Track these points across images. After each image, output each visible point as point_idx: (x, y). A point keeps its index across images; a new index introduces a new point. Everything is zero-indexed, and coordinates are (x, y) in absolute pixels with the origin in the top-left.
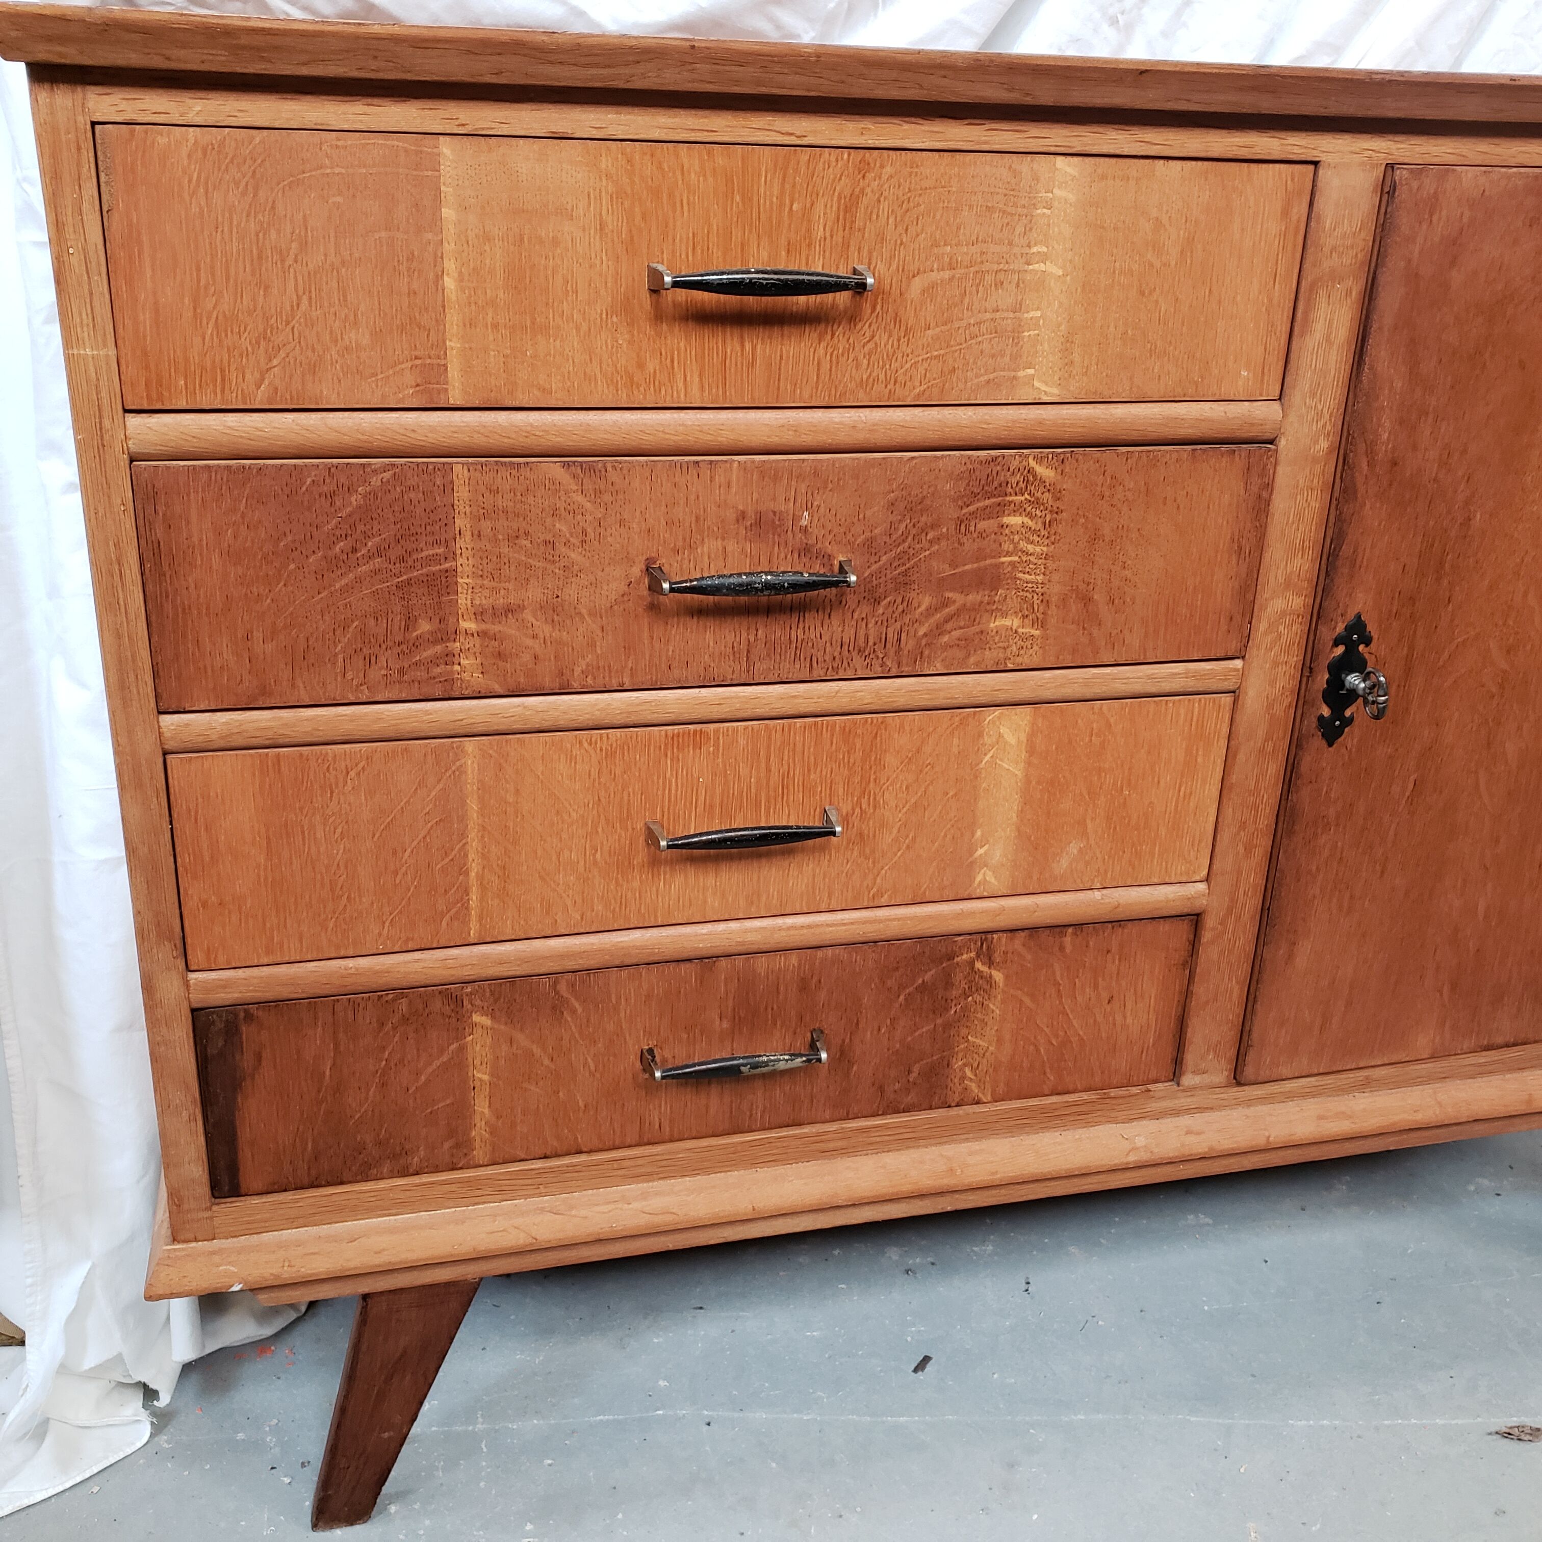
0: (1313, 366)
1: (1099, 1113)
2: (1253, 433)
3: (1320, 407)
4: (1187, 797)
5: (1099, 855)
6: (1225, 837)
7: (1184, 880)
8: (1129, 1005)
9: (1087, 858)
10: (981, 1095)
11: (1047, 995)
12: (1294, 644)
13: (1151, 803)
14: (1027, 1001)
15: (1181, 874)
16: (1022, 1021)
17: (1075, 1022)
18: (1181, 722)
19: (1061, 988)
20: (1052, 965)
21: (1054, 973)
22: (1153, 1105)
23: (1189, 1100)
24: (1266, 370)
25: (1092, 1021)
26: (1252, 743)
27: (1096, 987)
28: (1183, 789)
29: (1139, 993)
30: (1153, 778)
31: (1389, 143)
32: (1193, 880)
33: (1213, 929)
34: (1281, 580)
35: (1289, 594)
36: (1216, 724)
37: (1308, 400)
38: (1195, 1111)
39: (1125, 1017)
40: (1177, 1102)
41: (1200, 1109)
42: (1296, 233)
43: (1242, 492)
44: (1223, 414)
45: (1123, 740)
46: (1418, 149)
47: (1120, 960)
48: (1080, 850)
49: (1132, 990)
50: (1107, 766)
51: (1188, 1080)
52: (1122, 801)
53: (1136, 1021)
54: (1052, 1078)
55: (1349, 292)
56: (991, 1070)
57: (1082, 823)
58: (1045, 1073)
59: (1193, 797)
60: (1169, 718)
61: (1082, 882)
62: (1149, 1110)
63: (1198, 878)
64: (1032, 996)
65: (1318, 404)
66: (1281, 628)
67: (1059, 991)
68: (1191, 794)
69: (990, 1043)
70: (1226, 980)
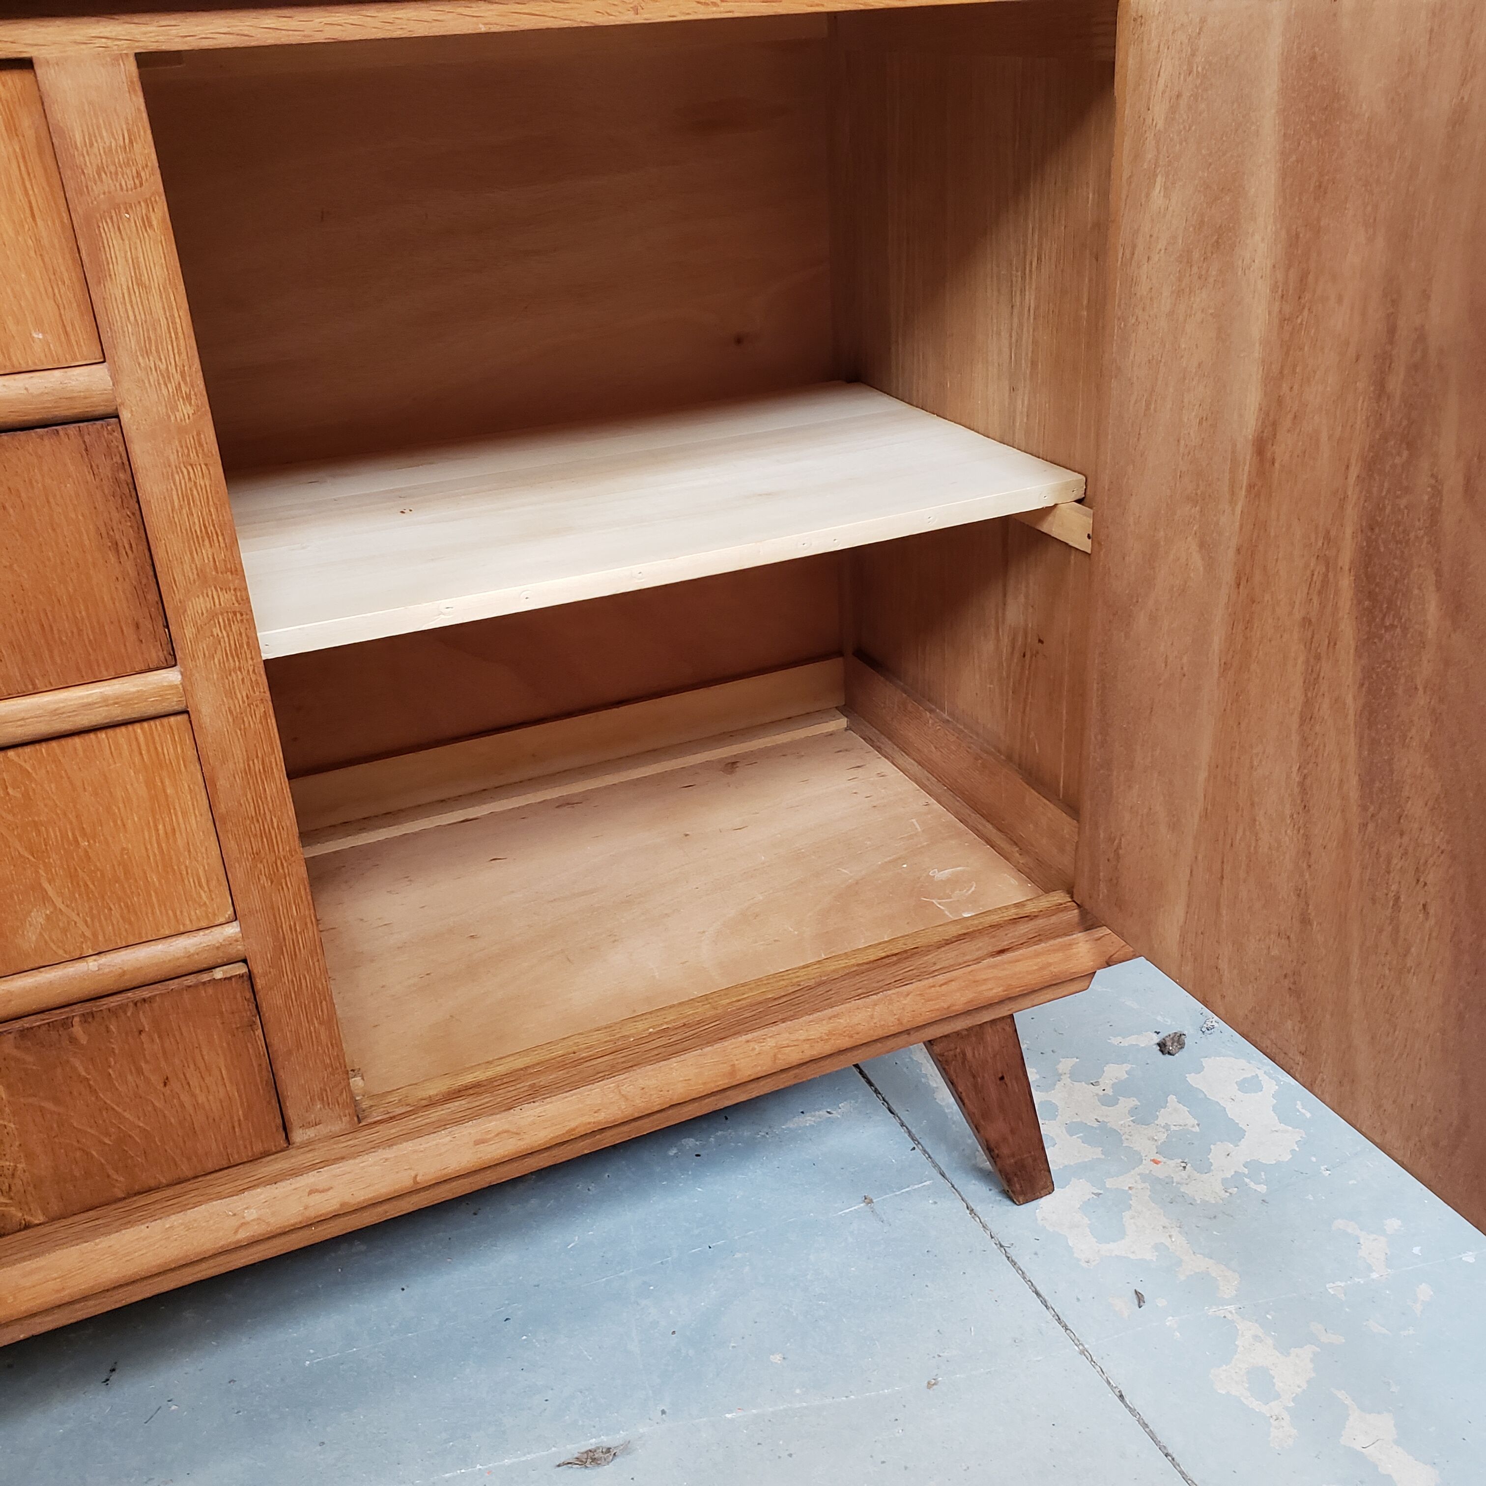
0: (132, 318)
1: (196, 1192)
2: (78, 409)
3: (163, 367)
4: (170, 835)
5: (76, 918)
6: (239, 873)
7: (204, 925)
8: (194, 1082)
9: (61, 924)
10: (28, 1218)
11: (75, 1093)
12: (241, 646)
13: (123, 849)
14: (49, 1105)
15: (198, 919)
16: (52, 1128)
17: (127, 1115)
18: (126, 753)
19: (91, 1082)
20: (68, 1061)
21: (74, 1068)
22: (263, 1170)
23: (310, 1155)
24: (69, 329)
25: (150, 1108)
26: (231, 765)
27: (140, 1071)
28: (160, 827)
29: (202, 1065)
30: (115, 822)
31: (127, 26)
32: (217, 923)
33: (265, 974)
34: (192, 576)
35: (211, 591)
36: (175, 748)
37: (141, 359)
38: (322, 1164)
39: (194, 1096)
40: (293, 1160)
41: (326, 1163)
42: (41, 153)
43: (90, 477)
44: (25, 392)
45: (53, 786)
46: (174, 31)
47: (160, 1037)
48: (48, 918)
49: (192, 1066)
50: (43, 818)
51: (298, 1136)
52: (82, 853)
53: (211, 1098)
54: (122, 1179)
55: (147, 223)
56: (31, 1188)
57: (37, 886)
58: (108, 1176)
59: (178, 834)
60: (108, 752)
61: (66, 952)
62: (260, 1176)
63: (222, 920)
64: (57, 1101)
65: (158, 363)
66: (217, 630)
67: (90, 1086)
68: (174, 830)
69: (16, 1161)
70: (305, 1024)
